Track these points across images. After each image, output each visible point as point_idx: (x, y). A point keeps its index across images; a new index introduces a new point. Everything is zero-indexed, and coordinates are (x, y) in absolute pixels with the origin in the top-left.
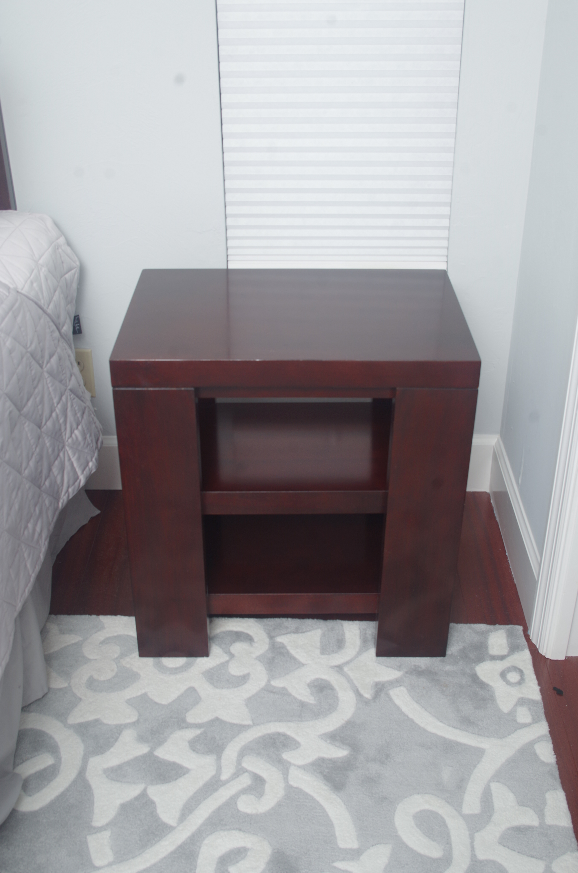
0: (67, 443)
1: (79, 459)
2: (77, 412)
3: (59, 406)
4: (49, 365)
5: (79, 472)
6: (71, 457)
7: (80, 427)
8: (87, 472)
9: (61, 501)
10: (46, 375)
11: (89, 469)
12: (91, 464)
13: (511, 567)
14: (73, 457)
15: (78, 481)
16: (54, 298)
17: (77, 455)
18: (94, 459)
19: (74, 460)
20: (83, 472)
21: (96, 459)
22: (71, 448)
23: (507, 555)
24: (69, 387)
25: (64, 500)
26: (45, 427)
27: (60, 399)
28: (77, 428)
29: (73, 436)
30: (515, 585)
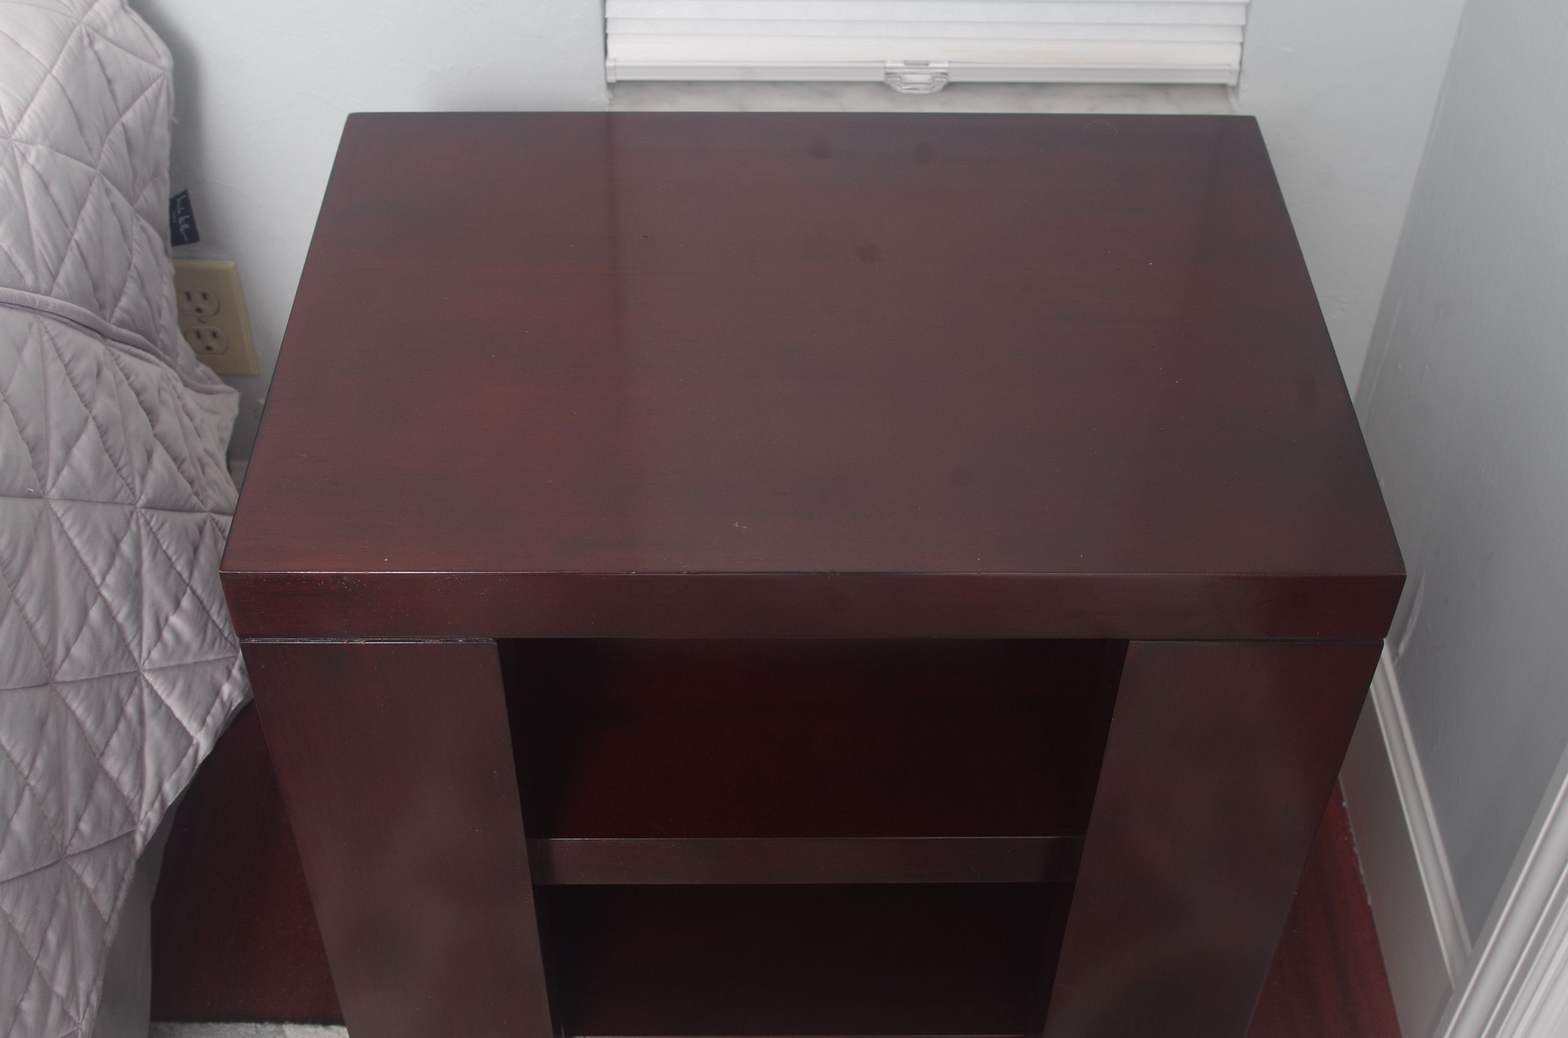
0: (147, 665)
1: (187, 695)
2: (174, 559)
3: (110, 579)
4: (66, 472)
5: (191, 727)
6: (163, 696)
7: (186, 602)
8: (217, 716)
9: (142, 828)
10: (58, 508)
11: (223, 703)
12: (226, 689)
13: (1356, 850)
14: (169, 695)
15: (191, 751)
16: (79, 235)
17: (180, 685)
18: (235, 672)
19: (173, 703)
20: (203, 722)
21: (241, 668)
22: (159, 671)
23: (1343, 809)
24: (143, 501)
25: (148, 825)
26: (66, 665)
27: (114, 552)
28: (177, 605)
29: (167, 634)
30: (1368, 911)
